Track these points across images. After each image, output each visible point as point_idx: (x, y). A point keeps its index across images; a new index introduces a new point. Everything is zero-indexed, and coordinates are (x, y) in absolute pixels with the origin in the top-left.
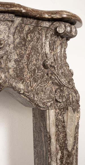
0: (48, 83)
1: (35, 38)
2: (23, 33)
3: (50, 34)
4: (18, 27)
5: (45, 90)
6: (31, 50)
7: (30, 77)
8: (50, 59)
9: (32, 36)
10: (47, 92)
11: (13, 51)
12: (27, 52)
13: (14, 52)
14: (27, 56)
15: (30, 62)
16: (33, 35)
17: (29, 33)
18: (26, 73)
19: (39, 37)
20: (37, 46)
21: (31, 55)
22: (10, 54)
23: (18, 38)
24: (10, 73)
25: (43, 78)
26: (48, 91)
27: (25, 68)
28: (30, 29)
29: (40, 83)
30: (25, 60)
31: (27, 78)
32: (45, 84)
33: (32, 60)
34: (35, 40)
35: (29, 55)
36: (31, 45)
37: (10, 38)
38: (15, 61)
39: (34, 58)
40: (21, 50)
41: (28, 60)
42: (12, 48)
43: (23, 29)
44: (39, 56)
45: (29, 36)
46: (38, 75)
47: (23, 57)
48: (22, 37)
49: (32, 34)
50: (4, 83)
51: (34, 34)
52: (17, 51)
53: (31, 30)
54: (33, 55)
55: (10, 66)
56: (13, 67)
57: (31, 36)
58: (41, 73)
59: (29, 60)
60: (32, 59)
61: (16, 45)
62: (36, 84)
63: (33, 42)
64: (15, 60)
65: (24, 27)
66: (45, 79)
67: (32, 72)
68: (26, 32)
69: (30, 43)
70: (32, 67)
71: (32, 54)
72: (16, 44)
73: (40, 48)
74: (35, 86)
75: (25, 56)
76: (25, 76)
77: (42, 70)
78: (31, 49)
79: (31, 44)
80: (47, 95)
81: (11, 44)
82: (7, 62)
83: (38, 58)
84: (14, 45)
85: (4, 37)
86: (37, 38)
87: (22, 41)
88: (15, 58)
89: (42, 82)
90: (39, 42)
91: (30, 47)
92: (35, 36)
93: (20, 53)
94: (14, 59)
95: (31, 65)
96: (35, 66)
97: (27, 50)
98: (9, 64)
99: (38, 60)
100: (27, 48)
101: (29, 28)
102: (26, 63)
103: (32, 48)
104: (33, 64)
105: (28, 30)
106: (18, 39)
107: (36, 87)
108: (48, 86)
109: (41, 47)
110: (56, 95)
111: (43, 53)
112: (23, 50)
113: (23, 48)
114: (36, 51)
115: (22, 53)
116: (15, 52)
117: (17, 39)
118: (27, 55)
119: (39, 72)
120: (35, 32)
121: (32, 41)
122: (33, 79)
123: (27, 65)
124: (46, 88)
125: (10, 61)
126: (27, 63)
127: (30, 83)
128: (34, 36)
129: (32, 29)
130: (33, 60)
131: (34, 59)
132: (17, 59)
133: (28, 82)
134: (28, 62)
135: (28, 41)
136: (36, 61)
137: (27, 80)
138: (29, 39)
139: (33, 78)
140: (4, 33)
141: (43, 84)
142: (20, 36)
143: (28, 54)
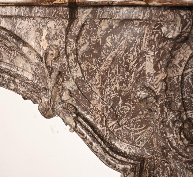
0: (144, 129)
1: (122, 42)
2: (97, 35)
3: (157, 35)
4: (87, 24)
5: (135, 139)
6: (110, 66)
7: (103, 109)
8: (153, 86)
9: (115, 39)
10: (139, 143)
11: (74, 65)
12: (103, 68)
13: (76, 66)
14: (101, 75)
15: (107, 85)
16: (118, 37)
17: (110, 34)
18: (95, 102)
19: (135, 40)
20: (126, 58)
21: (110, 73)
22: (67, 69)
23: (85, 43)
24: (63, 98)
25: (134, 116)
26: (141, 143)
27: (94, 94)
28: (111, 27)
29: (125, 124)
30: (97, 81)
31: (96, 110)
32: (138, 129)
33: (112, 83)
34: (123, 47)
35: (107, 74)
36: (111, 56)
37: (70, 44)
38: (78, 80)
39: (117, 79)
40: (90, 64)
41: (103, 82)
42: (72, 60)
43: (97, 29)
44: (128, 77)
45: (108, 40)
46: (122, 109)
47: (94, 75)
48: (93, 42)
49: (115, 36)
50: (45, 110)
51: (121, 36)
52: (82, 65)
53: (114, 27)
54: (116, 73)
55: (67, 86)
56: (73, 88)
57: (112, 40)
58: (130, 108)
59: (105, 81)
60: (112, 80)
61: (82, 56)
62: (114, 122)
63: (116, 51)
64: (77, 78)
65: (100, 23)
66: (138, 119)
67: (110, 102)
68: (102, 32)
69: (109, 53)
70: (111, 94)
71: (112, 71)
72: (80, 53)
73: (132, 61)
74: (113, 126)
75: (97, 74)
76: (92, 107)
77: (133, 102)
78: (112, 63)
79: (111, 54)
80: (136, 149)
81: (72, 54)
82: (62, 80)
83: (127, 81)
84: (77, 55)
85: (60, 43)
86: (128, 42)
87: (93, 48)
88: (78, 76)
89: (130, 124)
90: (131, 49)
91: (110, 59)
92: (124, 39)
93: (88, 68)
94: (75, 78)
95: (108, 89)
96: (118, 94)
97: (102, 65)
98: (66, 84)
99: (126, 84)
100: (102, 60)
101: (109, 26)
102: (99, 86)
103: (113, 61)
104: (113, 88)
105: (107, 29)
106: (86, 45)
107: (115, 128)
108: (145, 134)
109: (137, 61)
110: (156, 156)
111: (141, 71)
112: (94, 63)
113: (94, 60)
114: (123, 67)
115: (92, 69)
116: (78, 66)
117: (83, 45)
118: (102, 73)
119: (127, 105)
120: (125, 31)
121: (115, 48)
122: (109, 114)
123: (100, 88)
124: (138, 135)
125: (68, 79)
126: (101, 86)
127: (101, 119)
128: (120, 39)
129: (116, 27)
130: (114, 81)
131: (117, 81)
132: (80, 77)
133: (97, 116)
134: (103, 84)
135: (104, 49)
136: (121, 84)
137: (96, 112)
138: (108, 45)
139: (109, 112)
140: (61, 36)
141: (133, 127)
142: (89, 40)
143: (103, 71)
